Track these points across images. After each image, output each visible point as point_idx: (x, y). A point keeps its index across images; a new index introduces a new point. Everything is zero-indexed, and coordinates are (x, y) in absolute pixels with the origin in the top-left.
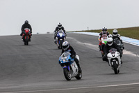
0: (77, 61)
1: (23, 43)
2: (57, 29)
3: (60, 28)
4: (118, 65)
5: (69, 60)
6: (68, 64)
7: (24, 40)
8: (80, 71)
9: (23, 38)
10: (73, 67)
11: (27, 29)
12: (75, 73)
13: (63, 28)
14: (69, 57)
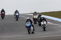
0: (33, 26)
1: (1, 18)
2: (15, 12)
3: (17, 12)
4: (45, 27)
5: (30, 25)
6: (30, 27)
7: (2, 17)
8: (34, 30)
9: (1, 16)
10: (31, 28)
11: (3, 12)
12: (32, 31)
13: (18, 12)
14: (30, 24)
